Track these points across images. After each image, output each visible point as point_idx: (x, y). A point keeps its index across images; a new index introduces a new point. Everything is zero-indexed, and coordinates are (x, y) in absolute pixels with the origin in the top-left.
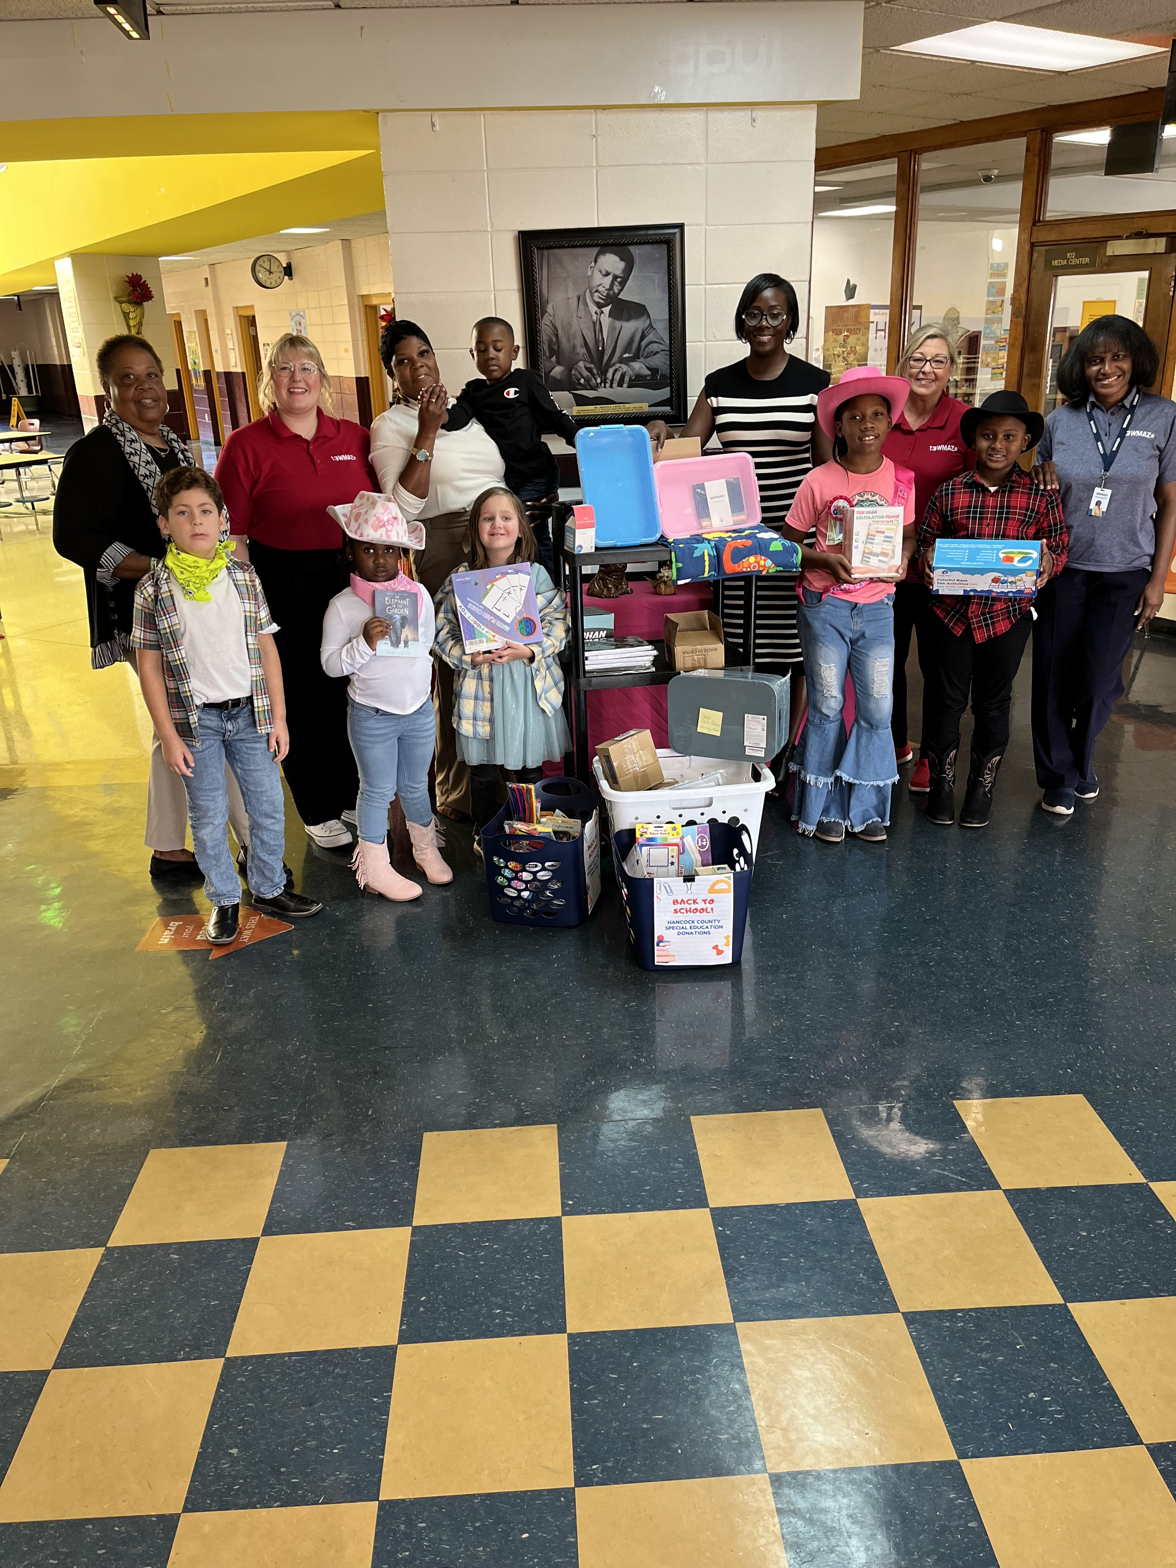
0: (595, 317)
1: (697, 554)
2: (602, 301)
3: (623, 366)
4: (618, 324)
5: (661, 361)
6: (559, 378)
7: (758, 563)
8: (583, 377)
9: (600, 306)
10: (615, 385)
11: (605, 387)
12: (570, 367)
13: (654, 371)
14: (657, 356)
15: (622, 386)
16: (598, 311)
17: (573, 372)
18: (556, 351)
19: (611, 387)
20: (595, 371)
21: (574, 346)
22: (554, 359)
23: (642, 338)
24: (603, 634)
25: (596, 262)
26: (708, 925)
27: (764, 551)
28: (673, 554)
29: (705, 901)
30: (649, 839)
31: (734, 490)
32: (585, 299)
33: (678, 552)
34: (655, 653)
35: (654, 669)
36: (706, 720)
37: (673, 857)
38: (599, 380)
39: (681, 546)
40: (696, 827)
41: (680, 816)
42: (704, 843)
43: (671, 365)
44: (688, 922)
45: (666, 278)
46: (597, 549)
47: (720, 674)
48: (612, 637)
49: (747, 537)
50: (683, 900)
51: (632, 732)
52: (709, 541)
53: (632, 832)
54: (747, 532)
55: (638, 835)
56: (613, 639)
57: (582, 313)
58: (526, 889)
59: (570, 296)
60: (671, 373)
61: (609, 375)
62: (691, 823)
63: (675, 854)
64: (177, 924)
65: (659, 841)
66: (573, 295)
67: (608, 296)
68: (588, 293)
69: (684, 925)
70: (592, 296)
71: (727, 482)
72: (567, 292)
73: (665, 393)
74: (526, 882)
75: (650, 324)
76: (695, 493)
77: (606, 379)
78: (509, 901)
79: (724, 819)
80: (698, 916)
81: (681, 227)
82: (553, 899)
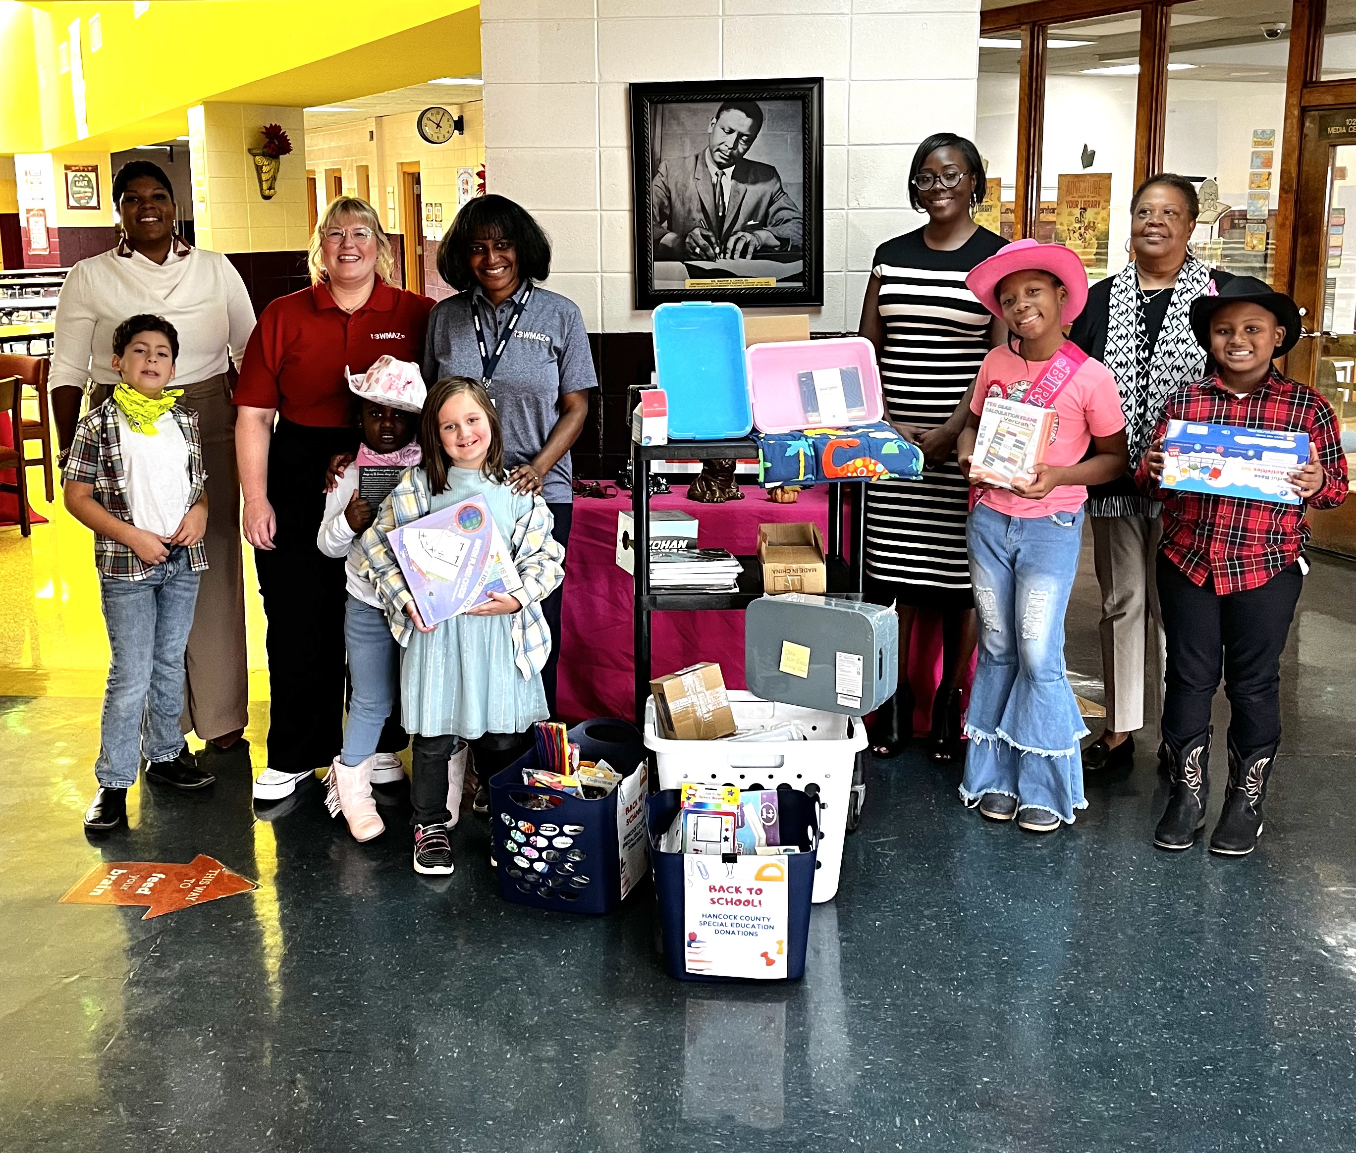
0: (715, 179)
1: (790, 452)
2: (724, 162)
3: (747, 234)
4: (742, 187)
5: (792, 231)
6: (670, 245)
7: (866, 467)
8: (699, 246)
9: (720, 166)
10: (736, 256)
11: (724, 258)
12: (684, 234)
13: (784, 241)
14: (788, 224)
15: (745, 258)
16: (719, 172)
17: (687, 240)
18: (667, 214)
19: (732, 258)
20: (713, 240)
21: (690, 211)
22: (665, 224)
23: (771, 203)
24: (683, 544)
25: (718, 118)
26: (756, 923)
27: (875, 453)
28: (760, 451)
29: (750, 890)
30: (699, 805)
31: (850, 381)
32: (704, 158)
33: (766, 450)
34: (740, 569)
35: (737, 590)
36: (791, 657)
37: (727, 830)
38: (717, 250)
39: (771, 442)
40: (760, 792)
41: (742, 777)
42: (770, 816)
43: (804, 235)
44: (728, 917)
45: (801, 137)
46: (670, 441)
47: (820, 601)
48: (695, 548)
49: (858, 436)
50: (721, 887)
51: (698, 666)
52: (806, 437)
53: (677, 793)
54: (860, 431)
55: (683, 798)
56: (697, 551)
57: (700, 175)
58: (540, 859)
59: (687, 155)
60: (804, 244)
61: (730, 244)
62: (756, 787)
63: (730, 826)
64: (120, 872)
65: (711, 808)
66: (690, 153)
67: (731, 155)
68: (707, 152)
69: (723, 921)
70: (712, 156)
71: (842, 372)
72: (683, 151)
73: (796, 267)
74: (540, 850)
75: (781, 188)
76: (801, 383)
77: (726, 248)
78: (520, 874)
79: (799, 786)
80: (741, 910)
81: (819, 81)
82: (574, 874)
